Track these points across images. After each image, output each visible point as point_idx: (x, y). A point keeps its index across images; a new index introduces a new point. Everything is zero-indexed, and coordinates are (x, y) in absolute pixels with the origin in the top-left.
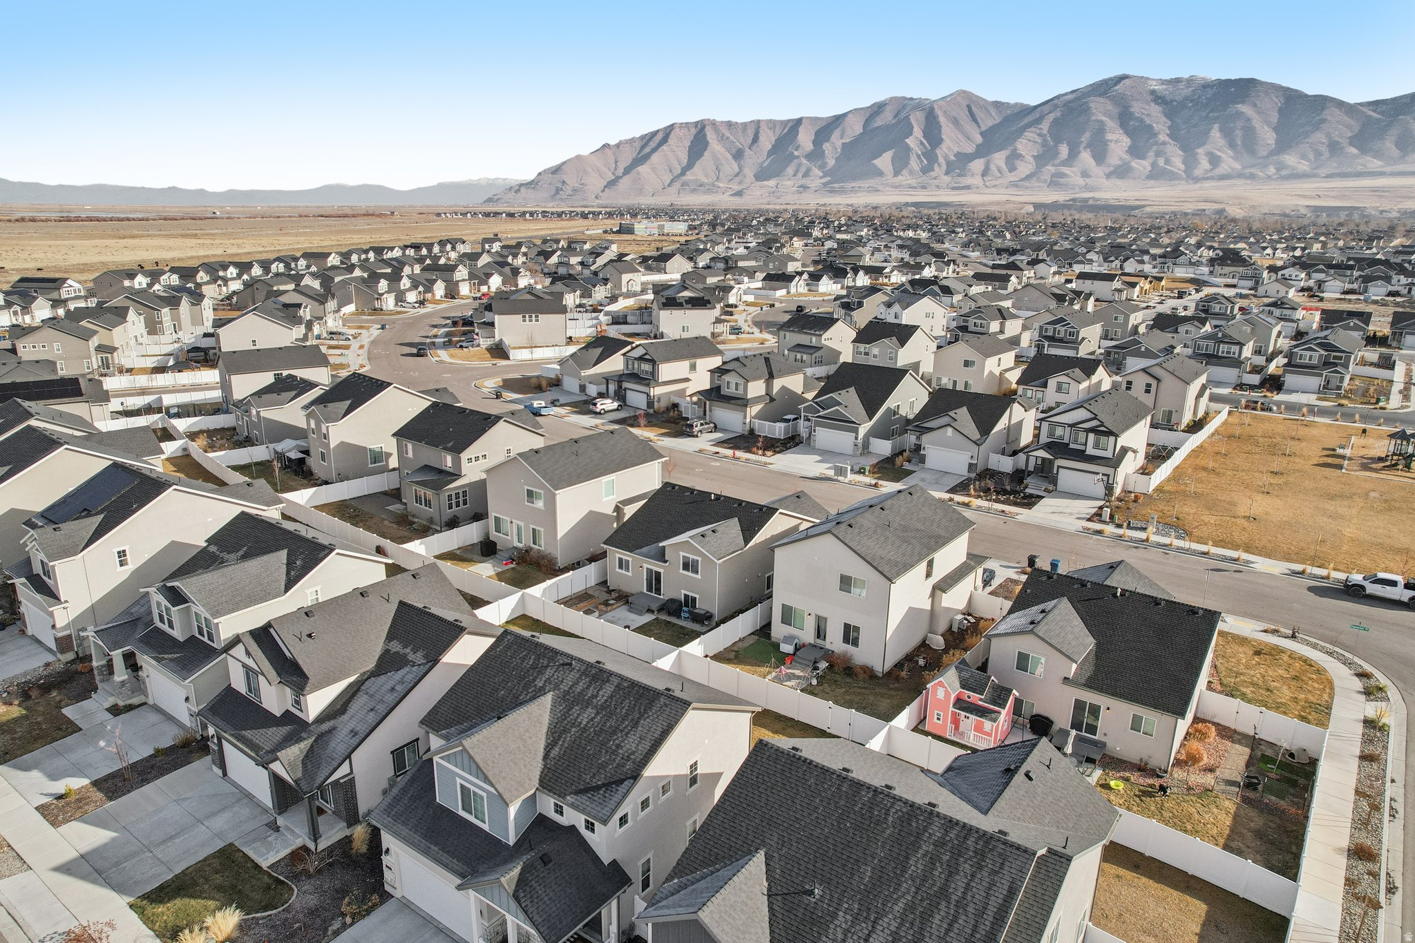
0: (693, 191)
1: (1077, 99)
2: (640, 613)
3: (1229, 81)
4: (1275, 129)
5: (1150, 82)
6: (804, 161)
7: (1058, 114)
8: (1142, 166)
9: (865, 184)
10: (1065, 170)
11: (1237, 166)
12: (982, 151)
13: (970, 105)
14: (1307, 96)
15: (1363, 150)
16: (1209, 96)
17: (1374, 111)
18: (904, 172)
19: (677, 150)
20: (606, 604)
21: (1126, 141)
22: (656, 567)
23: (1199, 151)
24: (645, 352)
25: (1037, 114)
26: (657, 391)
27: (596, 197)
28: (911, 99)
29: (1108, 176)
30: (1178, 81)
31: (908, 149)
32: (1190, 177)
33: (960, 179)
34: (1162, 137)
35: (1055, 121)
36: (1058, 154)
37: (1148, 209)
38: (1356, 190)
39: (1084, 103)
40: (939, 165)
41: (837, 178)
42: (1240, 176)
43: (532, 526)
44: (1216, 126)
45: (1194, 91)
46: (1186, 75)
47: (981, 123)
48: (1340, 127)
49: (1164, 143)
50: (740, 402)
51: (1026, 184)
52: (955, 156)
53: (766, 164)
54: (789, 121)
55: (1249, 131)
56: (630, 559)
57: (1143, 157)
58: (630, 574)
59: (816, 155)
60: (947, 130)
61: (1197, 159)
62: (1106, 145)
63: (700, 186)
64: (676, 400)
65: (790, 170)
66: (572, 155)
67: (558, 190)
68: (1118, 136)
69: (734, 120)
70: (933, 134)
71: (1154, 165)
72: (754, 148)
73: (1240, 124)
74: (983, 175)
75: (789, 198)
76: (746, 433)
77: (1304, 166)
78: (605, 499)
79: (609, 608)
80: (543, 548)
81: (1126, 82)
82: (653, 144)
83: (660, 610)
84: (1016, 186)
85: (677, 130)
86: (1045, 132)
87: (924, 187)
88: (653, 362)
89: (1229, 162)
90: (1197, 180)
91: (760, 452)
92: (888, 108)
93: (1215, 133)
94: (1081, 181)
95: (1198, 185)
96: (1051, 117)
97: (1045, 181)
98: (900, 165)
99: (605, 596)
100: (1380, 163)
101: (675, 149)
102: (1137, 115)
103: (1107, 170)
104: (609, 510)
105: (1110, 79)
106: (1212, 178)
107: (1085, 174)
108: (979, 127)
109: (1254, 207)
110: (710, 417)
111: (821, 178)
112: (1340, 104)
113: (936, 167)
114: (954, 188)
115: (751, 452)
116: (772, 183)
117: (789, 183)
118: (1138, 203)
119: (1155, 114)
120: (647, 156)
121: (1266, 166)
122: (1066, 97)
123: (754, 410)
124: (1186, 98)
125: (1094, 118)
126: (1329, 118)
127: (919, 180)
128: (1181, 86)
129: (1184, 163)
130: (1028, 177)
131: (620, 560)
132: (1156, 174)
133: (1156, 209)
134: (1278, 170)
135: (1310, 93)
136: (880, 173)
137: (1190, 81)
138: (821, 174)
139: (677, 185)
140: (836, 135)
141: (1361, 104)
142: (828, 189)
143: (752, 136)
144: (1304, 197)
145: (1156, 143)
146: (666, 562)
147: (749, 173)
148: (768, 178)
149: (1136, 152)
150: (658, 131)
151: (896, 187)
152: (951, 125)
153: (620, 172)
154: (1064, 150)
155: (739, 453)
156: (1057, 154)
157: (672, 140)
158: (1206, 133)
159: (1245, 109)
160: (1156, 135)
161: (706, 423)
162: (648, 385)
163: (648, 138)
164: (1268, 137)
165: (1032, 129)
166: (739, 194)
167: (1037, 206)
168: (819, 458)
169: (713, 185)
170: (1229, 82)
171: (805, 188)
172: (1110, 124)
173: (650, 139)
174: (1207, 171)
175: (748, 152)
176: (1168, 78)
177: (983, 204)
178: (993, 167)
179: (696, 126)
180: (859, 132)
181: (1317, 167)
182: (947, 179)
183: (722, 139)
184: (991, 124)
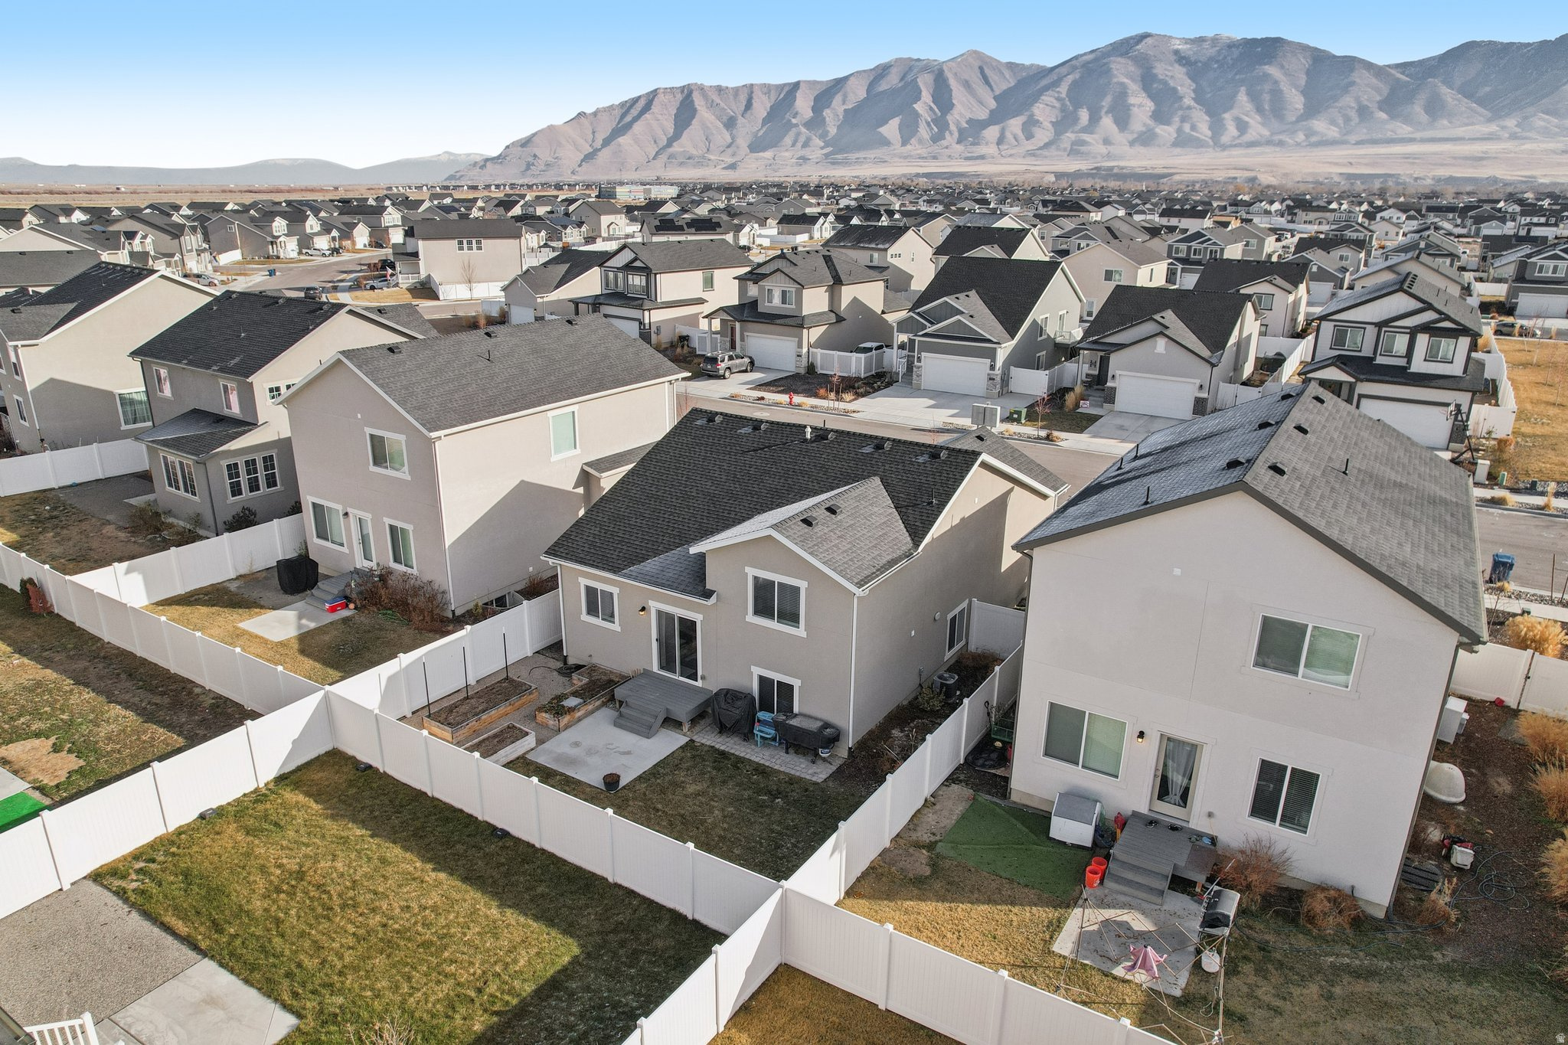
0: (681, 164)
1: (1096, 60)
2: (647, 731)
3: (1254, 40)
4: (1304, 93)
5: (1173, 41)
6: (803, 130)
7: (1077, 75)
8: (1166, 132)
9: (871, 154)
10: (1086, 137)
11: (1266, 132)
12: (996, 118)
13: (983, 67)
14: (1334, 56)
15: (1393, 116)
16: (1235, 56)
17: (1403, 73)
18: (913, 141)
19: (662, 119)
20: (557, 708)
21: (1150, 105)
22: (682, 607)
23: (1227, 116)
24: (633, 256)
25: (1054, 76)
26: (656, 316)
27: (573, 173)
28: (918, 60)
29: (1132, 143)
30: (1201, 40)
31: (917, 115)
32: (1217, 143)
33: (974, 148)
34: (1188, 101)
35: (1075, 83)
36: (1079, 119)
37: (1177, 178)
38: (1388, 156)
39: (1105, 64)
40: (951, 134)
41: (838, 149)
42: (1269, 143)
43: (388, 521)
44: (1243, 89)
45: (1219, 52)
46: (1210, 34)
47: (994, 86)
48: (1368, 90)
49: (1189, 108)
50: (791, 322)
51: (1045, 152)
52: (967, 122)
53: (760, 134)
54: (785, 85)
55: (1277, 94)
56: (615, 591)
57: (1168, 123)
58: (616, 627)
59: (816, 122)
60: (958, 93)
61: (1224, 125)
62: (1129, 110)
63: (689, 158)
64: (684, 330)
65: (788, 140)
66: (545, 126)
67: (529, 166)
68: (1141, 100)
69: (724, 84)
70: (943, 99)
71: (1179, 131)
72: (747, 115)
73: (1267, 87)
74: (998, 144)
75: (788, 171)
76: (802, 371)
77: (1333, 133)
78: (554, 458)
79: (565, 720)
80: (415, 571)
81: (1149, 40)
82: (634, 112)
83: (699, 717)
84: (1034, 155)
85: (661, 97)
86: (1064, 95)
87: (935, 158)
88: (647, 271)
89: (1257, 128)
90: (1224, 147)
91: (832, 395)
92: (894, 70)
93: (1242, 97)
94: (1103, 149)
95: (1226, 153)
96: (1070, 78)
97: (1065, 150)
98: (908, 132)
99: (555, 685)
100: (1410, 129)
101: (660, 117)
102: (1161, 77)
103: (1131, 137)
104: (566, 480)
105: (1131, 38)
106: (1240, 145)
107: (1107, 142)
108: (992, 90)
109: (1286, 175)
110: (743, 349)
111: (822, 148)
112: (1369, 66)
113: (947, 134)
114: (967, 159)
115: (816, 396)
116: (768, 154)
117: (787, 154)
118: (1166, 171)
119: (1180, 76)
120: (629, 126)
121: (1294, 132)
122: (1085, 58)
123: (815, 333)
124: (1211, 59)
125: (1115, 80)
126: (1358, 80)
127: (929, 150)
128: (1206, 45)
129: (1210, 128)
130: (1047, 146)
131: (591, 592)
132: (1182, 141)
133: (1185, 177)
134: (1307, 136)
135: (1338, 54)
136: (886, 143)
137: (1215, 40)
138: (822, 144)
139: (663, 157)
140: (837, 101)
141: (1389, 66)
142: (830, 160)
143: (744, 103)
144: (1336, 164)
145: (1181, 108)
146: (708, 594)
147: (743, 143)
148: (764, 150)
149: (1159, 117)
150: (640, 97)
151: (905, 158)
152: (962, 89)
153: (598, 144)
154: (1084, 115)
155: (798, 399)
156: (1076, 120)
157: (656, 108)
158: (1233, 97)
159: (1272, 70)
160: (1181, 98)
161: (738, 357)
162: (640, 307)
163: (628, 106)
164: (1296, 101)
165: (1050, 92)
166: (732, 167)
167: (1059, 176)
168: (932, 402)
169: (704, 157)
170: (1254, 42)
171: (804, 159)
172: (1133, 87)
173: (631, 106)
174: (1235, 138)
175: (741, 121)
176: (1192, 37)
177: (1001, 174)
178: (1008, 135)
179: (682, 92)
180: (862, 98)
181: (1348, 133)
182: (960, 148)
183: (711, 105)
184: (1005, 88)
